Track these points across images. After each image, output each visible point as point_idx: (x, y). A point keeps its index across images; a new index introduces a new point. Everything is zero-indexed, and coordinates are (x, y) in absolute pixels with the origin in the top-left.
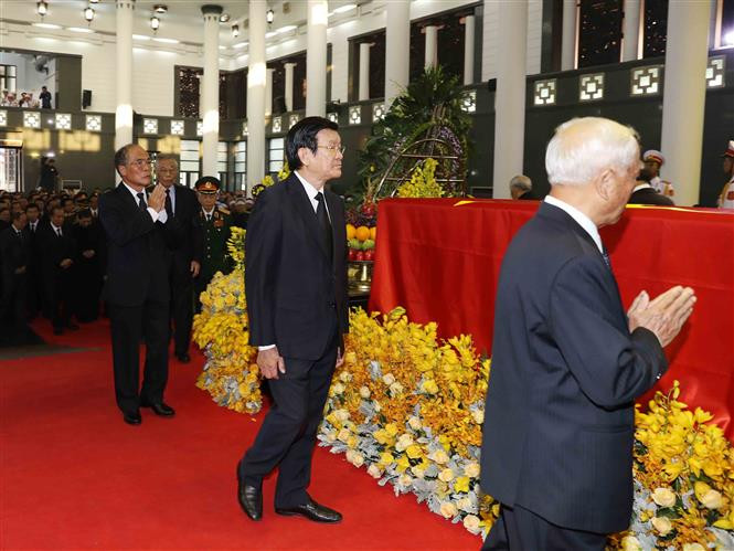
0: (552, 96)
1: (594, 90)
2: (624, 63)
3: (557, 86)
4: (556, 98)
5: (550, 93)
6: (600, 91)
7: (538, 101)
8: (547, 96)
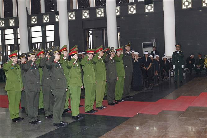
0: (74, 17)
1: (86, 15)
2: (91, 8)
3: (75, 14)
6: (88, 15)
8: (72, 17)
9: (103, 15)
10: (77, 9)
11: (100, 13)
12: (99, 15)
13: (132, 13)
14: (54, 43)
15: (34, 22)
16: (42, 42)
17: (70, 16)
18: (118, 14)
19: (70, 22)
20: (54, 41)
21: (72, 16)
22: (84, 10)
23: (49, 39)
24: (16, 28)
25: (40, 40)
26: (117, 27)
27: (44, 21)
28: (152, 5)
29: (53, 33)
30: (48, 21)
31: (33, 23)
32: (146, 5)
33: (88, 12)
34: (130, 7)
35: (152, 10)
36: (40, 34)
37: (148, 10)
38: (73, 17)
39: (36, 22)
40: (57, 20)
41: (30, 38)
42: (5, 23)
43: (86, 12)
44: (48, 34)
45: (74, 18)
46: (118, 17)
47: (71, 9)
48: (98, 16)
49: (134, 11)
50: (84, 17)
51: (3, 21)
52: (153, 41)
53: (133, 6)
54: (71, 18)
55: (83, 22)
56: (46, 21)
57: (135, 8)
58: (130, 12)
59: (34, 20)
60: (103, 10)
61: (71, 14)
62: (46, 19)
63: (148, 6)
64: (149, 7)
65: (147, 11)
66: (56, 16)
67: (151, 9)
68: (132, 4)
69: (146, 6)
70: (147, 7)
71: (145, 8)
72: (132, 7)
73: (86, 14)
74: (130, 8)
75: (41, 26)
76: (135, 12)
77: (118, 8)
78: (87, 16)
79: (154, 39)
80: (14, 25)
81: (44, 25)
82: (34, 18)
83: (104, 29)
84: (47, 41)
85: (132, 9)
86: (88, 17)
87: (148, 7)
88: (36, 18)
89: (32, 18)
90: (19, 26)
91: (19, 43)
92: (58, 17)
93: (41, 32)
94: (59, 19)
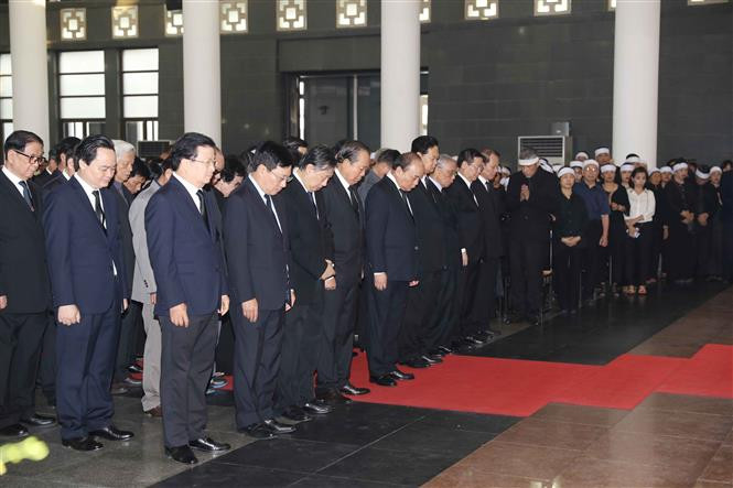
0: (244, 22)
5: (241, 16)
7: (227, 28)
8: (237, 20)
9: (361, 20)
11: (351, 16)
12: (346, 17)
13: (482, 14)
14: (156, 123)
15: (74, 32)
16: (103, 115)
17: (226, 17)
18: (425, 16)
19: (228, 42)
20: (156, 115)
21: (234, 16)
23: (132, 108)
25: (98, 109)
26: (422, 69)
27: (118, 33)
29: (151, 83)
30: (133, 33)
31: (66, 35)
33: (301, 2)
35: (563, 7)
36: (98, 85)
38: (239, 22)
39: (81, 35)
40: (171, 30)
41: (55, 97)
43: (292, 5)
44: (131, 84)
45: (242, 27)
46: (425, 30)
48: (343, 21)
49: (489, 7)
50: (283, 25)
52: (563, 132)
54: (228, 23)
55: (278, 42)
56: (125, 30)
58: (472, 13)
59: (73, 25)
61: (232, 10)
62: (124, 24)
65: (541, 9)
66: (169, 14)
67: (559, 2)
75: (102, 53)
76: (492, 12)
78: (297, 19)
79: (567, 124)
81: (115, 51)
82: (74, 17)
83: (355, 76)
84: (128, 114)
88: (81, 14)
89: (66, 15)
90: (9, 46)
91: (5, 117)
92: (178, 19)
93: (103, 76)
94: (179, 27)
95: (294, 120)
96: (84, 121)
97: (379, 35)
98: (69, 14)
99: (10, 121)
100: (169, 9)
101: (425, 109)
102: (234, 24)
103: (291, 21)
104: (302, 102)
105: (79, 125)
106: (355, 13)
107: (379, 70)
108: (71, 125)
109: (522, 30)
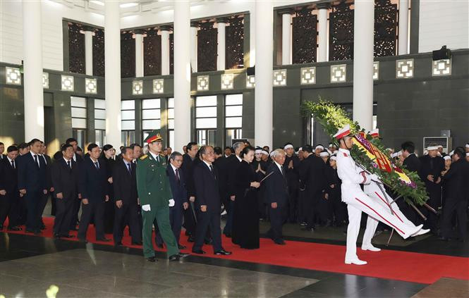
0: (284, 80)
1: (309, 78)
2: (319, 63)
3: (287, 74)
4: (287, 82)
5: (283, 78)
6: (313, 78)
7: (276, 84)
8: (281, 80)
9: (343, 79)
10: (291, 63)
11: (338, 75)
12: (335, 77)
13: (405, 75)
14: (241, 130)
15: (203, 87)
16: (215, 127)
17: (275, 78)
18: (376, 76)
19: (277, 90)
20: (241, 126)
21: (279, 78)
22: (305, 66)
23: (230, 123)
24: (165, 97)
25: (213, 124)
27: (223, 87)
28: (448, 61)
29: (239, 111)
30: (231, 87)
31: (199, 88)
32: (434, 60)
33: (313, 70)
34: (400, 63)
35: (447, 72)
36: (213, 112)
37: (438, 70)
39: (206, 88)
40: (249, 85)
41: (194, 118)
42: (144, 88)
43: (308, 72)
44: (229, 112)
45: (284, 83)
46: (376, 83)
47: (278, 64)
48: (334, 80)
49: (408, 72)
50: (304, 82)
51: (141, 83)
52: (447, 135)
53: (408, 63)
54: (277, 81)
55: (302, 90)
56: (227, 85)
57: (411, 65)
58: (400, 75)
59: (203, 83)
60: (343, 68)
61: (279, 74)
63: (438, 63)
64: (442, 66)
65: (436, 72)
66: (248, 77)
67: (445, 69)
68: (405, 57)
69: (436, 62)
70: (438, 65)
71: (433, 66)
72: (405, 64)
73: (308, 76)
74: (402, 65)
75: (216, 96)
76: (410, 74)
77: (376, 66)
78: (311, 79)
79: (449, 131)
80: (162, 91)
81: (222, 95)
82: (203, 80)
84: (227, 126)
85: (405, 69)
86: (312, 81)
87: (440, 64)
88: (207, 78)
89: (200, 79)
90: (173, 94)
91: (170, 128)
92: (252, 79)
93: (216, 108)
94: (253, 83)
95: (308, 128)
96: (207, 129)
97: (353, 86)
98: (201, 79)
99: (173, 130)
100: (248, 75)
101: (375, 123)
102: (279, 82)
103: (308, 80)
104: (312, 119)
105: (204, 132)
106: (340, 75)
107: (352, 104)
108: (200, 131)
109: (425, 83)
